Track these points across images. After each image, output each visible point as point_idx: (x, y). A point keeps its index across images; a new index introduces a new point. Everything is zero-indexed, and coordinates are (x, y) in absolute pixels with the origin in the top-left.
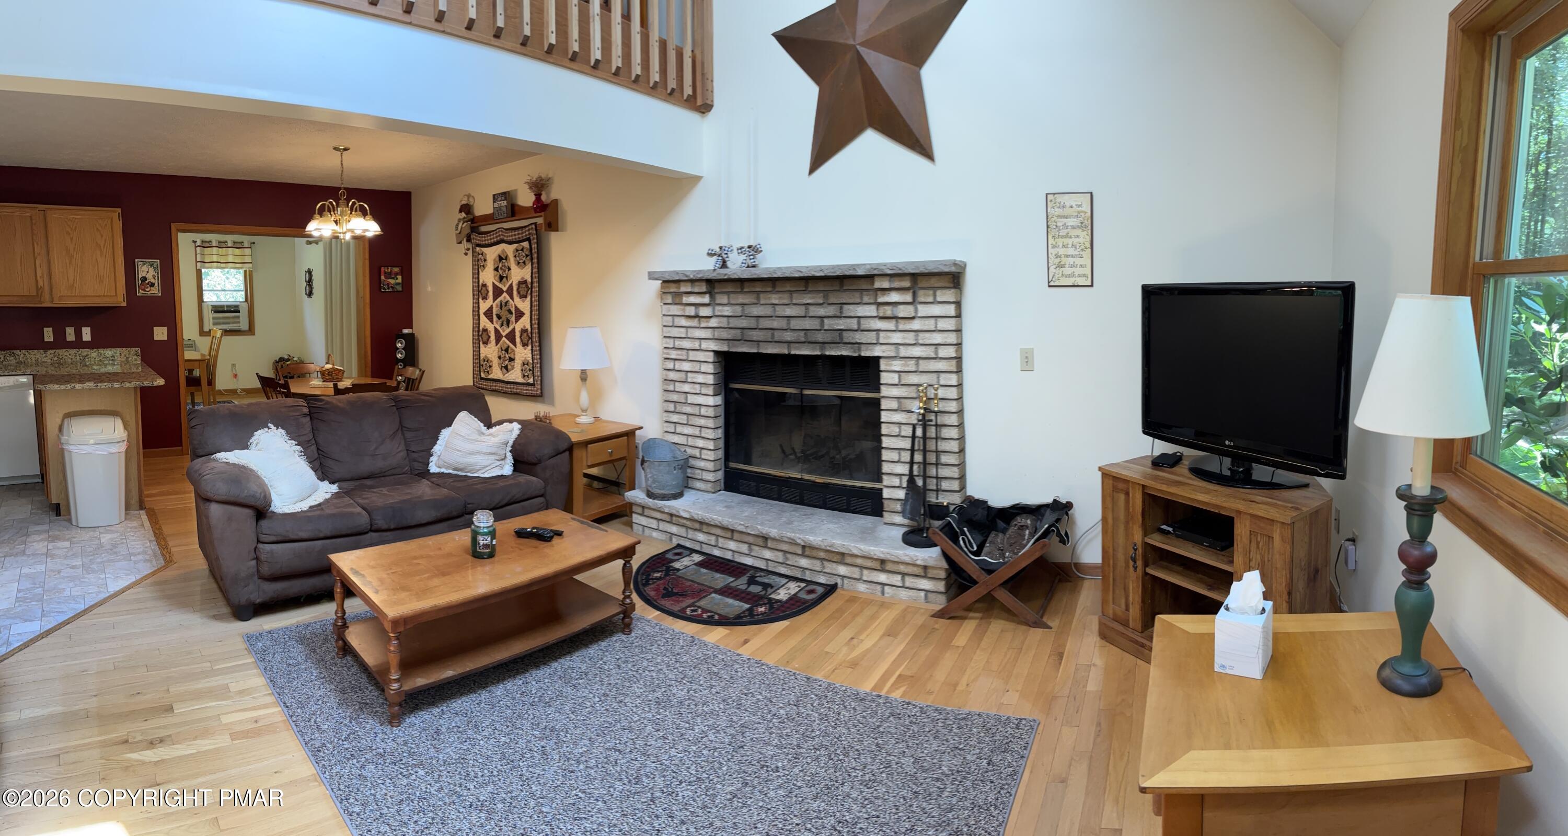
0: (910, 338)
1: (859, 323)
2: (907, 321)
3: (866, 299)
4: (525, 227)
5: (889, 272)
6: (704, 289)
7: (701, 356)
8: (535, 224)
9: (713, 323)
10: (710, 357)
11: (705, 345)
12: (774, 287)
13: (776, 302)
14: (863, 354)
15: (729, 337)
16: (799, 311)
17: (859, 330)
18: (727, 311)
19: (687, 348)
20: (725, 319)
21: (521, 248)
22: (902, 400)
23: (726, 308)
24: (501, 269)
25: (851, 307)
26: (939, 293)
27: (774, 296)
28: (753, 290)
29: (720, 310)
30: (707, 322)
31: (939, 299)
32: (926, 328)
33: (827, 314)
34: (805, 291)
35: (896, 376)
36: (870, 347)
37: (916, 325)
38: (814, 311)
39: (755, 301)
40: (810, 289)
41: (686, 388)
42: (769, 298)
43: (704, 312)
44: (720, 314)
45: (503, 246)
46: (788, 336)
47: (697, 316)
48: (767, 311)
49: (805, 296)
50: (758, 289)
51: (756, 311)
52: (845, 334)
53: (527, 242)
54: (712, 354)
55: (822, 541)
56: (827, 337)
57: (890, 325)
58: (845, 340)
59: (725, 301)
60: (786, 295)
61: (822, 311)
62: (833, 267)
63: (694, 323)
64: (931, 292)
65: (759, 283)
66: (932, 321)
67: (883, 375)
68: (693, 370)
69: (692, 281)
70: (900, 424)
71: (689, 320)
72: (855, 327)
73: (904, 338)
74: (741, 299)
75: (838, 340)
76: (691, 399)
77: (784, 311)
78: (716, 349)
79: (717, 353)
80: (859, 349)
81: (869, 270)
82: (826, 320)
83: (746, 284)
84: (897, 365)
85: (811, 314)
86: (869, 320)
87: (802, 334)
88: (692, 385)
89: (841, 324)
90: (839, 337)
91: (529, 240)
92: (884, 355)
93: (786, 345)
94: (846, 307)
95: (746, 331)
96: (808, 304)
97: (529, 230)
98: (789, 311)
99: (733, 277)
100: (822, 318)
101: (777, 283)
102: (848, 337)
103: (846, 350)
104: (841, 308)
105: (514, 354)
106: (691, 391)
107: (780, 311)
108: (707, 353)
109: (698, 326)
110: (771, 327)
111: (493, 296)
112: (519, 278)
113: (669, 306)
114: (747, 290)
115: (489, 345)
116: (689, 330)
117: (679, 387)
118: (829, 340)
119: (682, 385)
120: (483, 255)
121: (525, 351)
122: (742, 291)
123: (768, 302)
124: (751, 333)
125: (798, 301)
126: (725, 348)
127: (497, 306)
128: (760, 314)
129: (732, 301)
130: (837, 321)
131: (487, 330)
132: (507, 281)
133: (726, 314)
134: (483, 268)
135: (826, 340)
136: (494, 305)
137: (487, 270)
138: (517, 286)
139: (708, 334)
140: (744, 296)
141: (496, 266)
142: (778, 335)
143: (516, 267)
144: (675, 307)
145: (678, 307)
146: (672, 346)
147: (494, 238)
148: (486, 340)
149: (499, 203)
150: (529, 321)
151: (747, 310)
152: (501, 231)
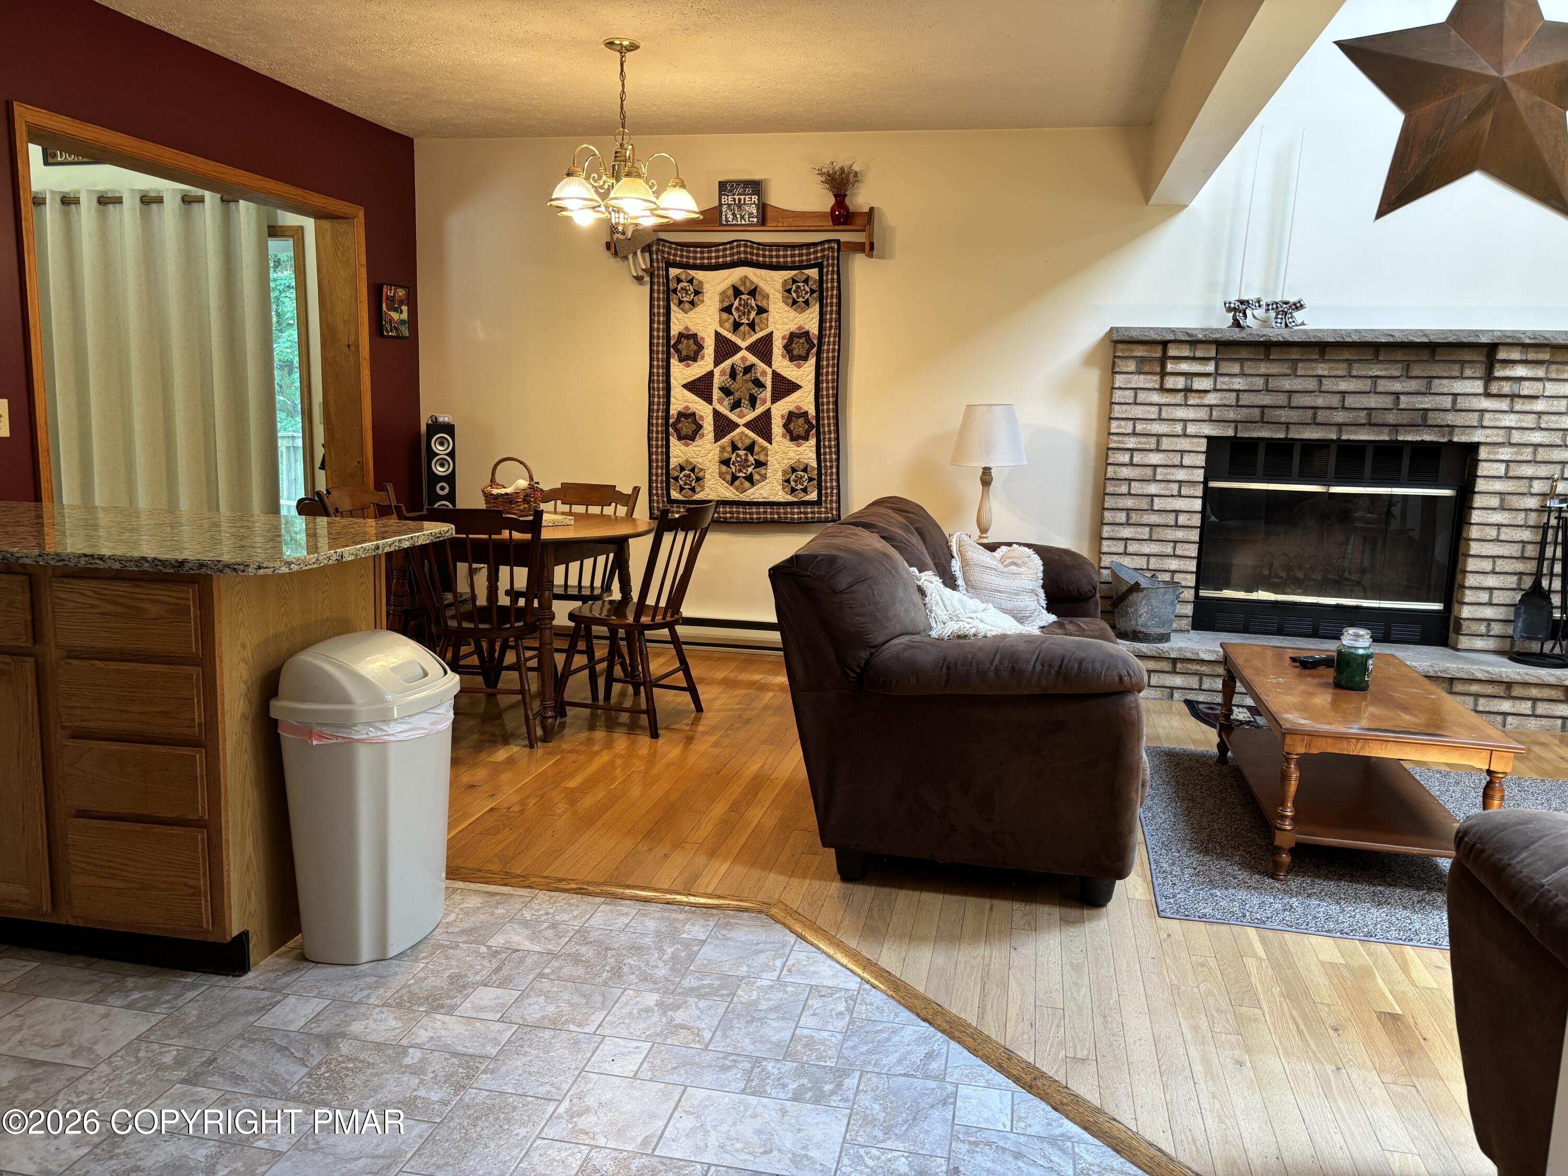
0: (1529, 421)
1: (1454, 402)
2: (1527, 401)
3: (1468, 372)
4: (815, 244)
5: (1528, 341)
7: (1184, 444)
8: (838, 242)
9: (1211, 399)
10: (1202, 445)
11: (1192, 429)
12: (1322, 354)
13: (1326, 373)
14: (1456, 439)
15: (1239, 417)
16: (1366, 385)
17: (1454, 409)
18: (1238, 383)
19: (1160, 432)
20: (1234, 394)
22: (1506, 496)
23: (1236, 380)
25: (1445, 382)
27: (1322, 365)
28: (1286, 357)
29: (1223, 383)
30: (1200, 397)
32: (1553, 409)
33: (1406, 390)
34: (1376, 360)
35: (1501, 466)
36: (1468, 431)
37: (1540, 405)
38: (1383, 385)
39: (1289, 372)
40: (1381, 358)
41: (1153, 489)
42: (1313, 369)
43: (1199, 384)
44: (1224, 387)
45: (745, 269)
46: (1340, 417)
47: (1187, 390)
48: (1311, 384)
49: (1372, 366)
50: (1294, 357)
51: (1288, 384)
52: (1430, 414)
53: (817, 270)
54: (1204, 441)
56: (1405, 418)
57: (1502, 404)
58: (1430, 422)
59: (1236, 368)
60: (1345, 365)
61: (1398, 386)
63: (1180, 398)
64: (1566, 368)
65: (1296, 349)
66: (1564, 402)
67: (1482, 465)
68: (1170, 463)
69: (1194, 343)
70: (1500, 522)
71: (1166, 394)
72: (1449, 406)
73: (1519, 421)
74: (1263, 368)
75: (1420, 422)
76: (1158, 503)
77: (1337, 384)
78: (1214, 433)
79: (1210, 439)
80: (1451, 434)
81: (1499, 338)
82: (1402, 398)
83: (1274, 349)
84: (1505, 454)
85: (1380, 389)
86: (1470, 398)
87: (1362, 414)
88: (1163, 485)
89: (1427, 402)
90: (1423, 418)
91: (820, 266)
92: (1488, 440)
93: (1335, 429)
94: (1436, 381)
95: (1266, 410)
96: (1376, 377)
97: (823, 250)
98: (1343, 386)
100: (1397, 395)
101: (1328, 349)
102: (1433, 418)
103: (1430, 434)
104: (1429, 383)
105: (767, 455)
106: (1162, 492)
107: (1328, 385)
108: (1194, 440)
109: (1183, 403)
110: (1313, 404)
111: (713, 356)
112: (793, 327)
113: (1130, 376)
114: (1275, 357)
115: (698, 442)
116: (1164, 408)
117: (1136, 488)
118: (1404, 422)
119: (1144, 485)
120: (691, 281)
121: (796, 448)
122: (1267, 359)
123: (1310, 373)
124: (1278, 412)
125: (1360, 373)
126: (1230, 433)
127: (723, 373)
128: (1295, 388)
129: (1247, 371)
130: (1420, 398)
131: (694, 414)
132: (754, 331)
133: (1237, 387)
134: (687, 306)
135: (1400, 422)
136: (715, 370)
137: (700, 308)
138: (785, 341)
139: (1202, 414)
140: (1268, 365)
141: (726, 304)
142: (1321, 416)
143: (788, 308)
144: (1142, 377)
145: (1149, 377)
146: (1130, 431)
147: (725, 256)
148: (690, 433)
149: (736, 197)
150: (811, 398)
151: (1273, 383)
152: (746, 246)
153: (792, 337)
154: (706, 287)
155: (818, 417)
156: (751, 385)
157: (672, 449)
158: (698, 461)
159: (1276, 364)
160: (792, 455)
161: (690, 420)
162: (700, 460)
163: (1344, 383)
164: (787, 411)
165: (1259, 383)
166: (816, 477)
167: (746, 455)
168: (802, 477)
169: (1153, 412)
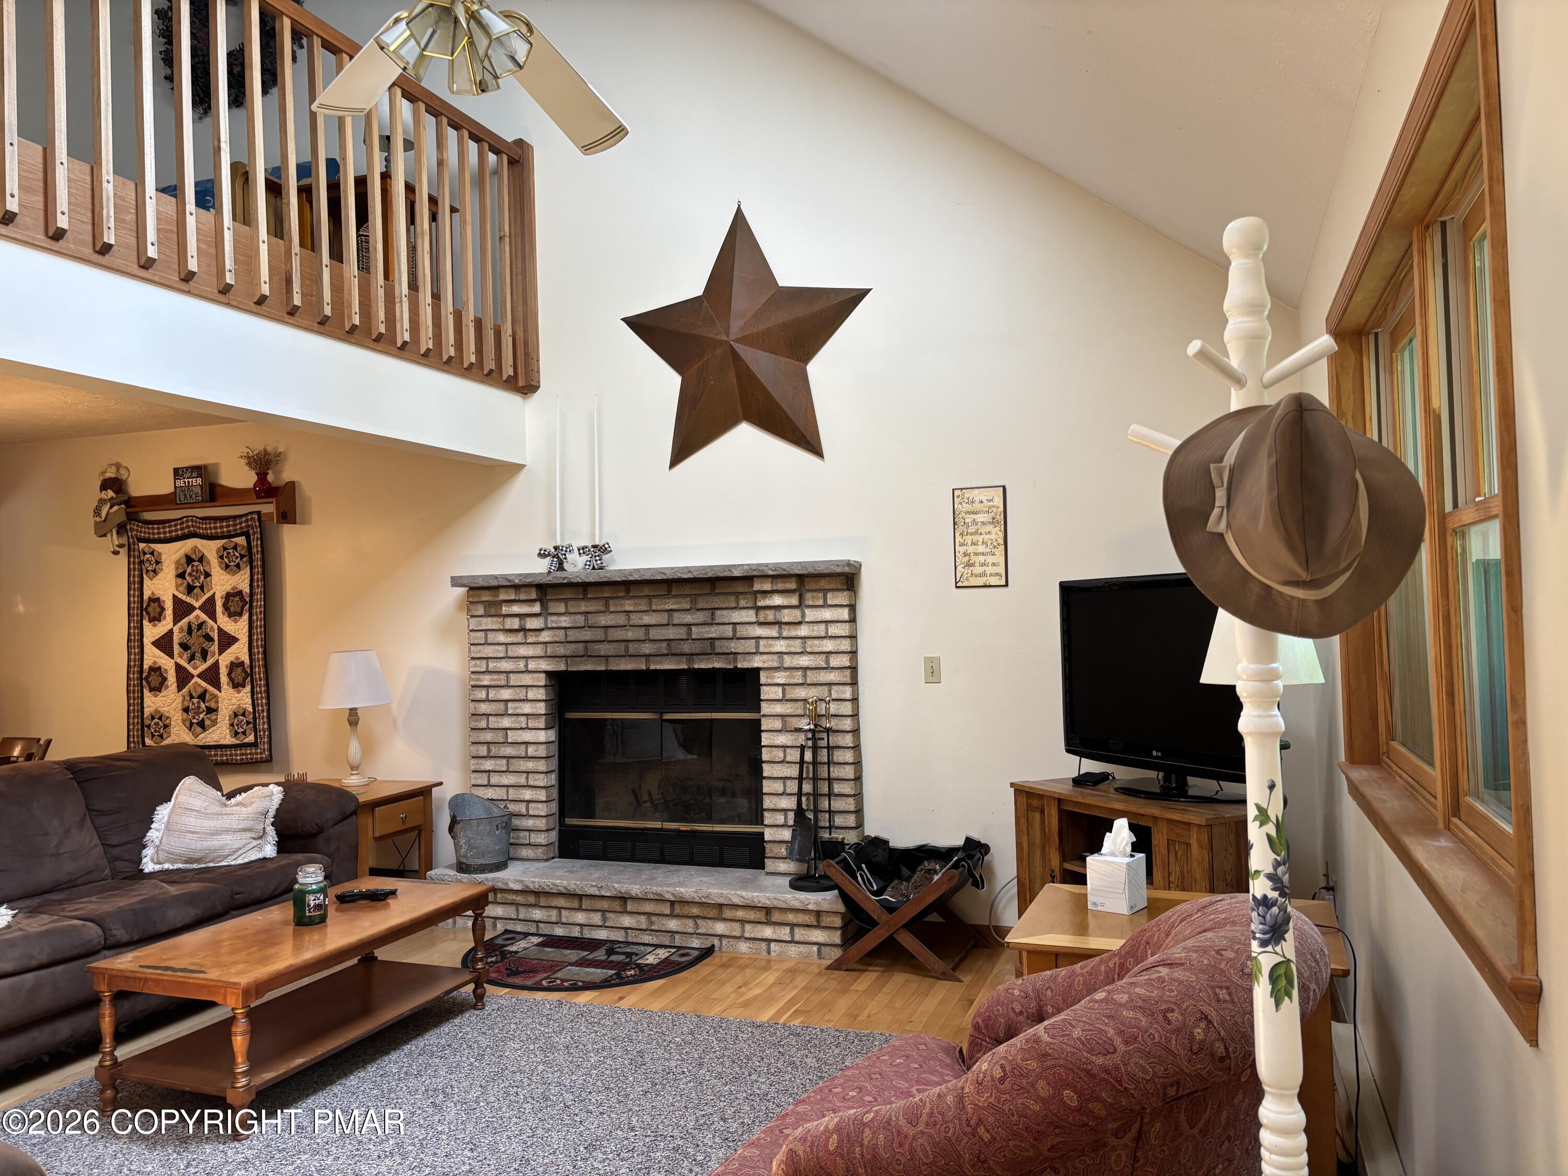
0: (796, 646)
1: (734, 630)
2: (792, 627)
3: (743, 603)
4: (241, 516)
5: (771, 573)
6: (534, 596)
7: (527, 679)
8: (259, 513)
9: (545, 636)
10: (542, 680)
11: (532, 665)
12: (628, 591)
13: (632, 609)
14: (739, 666)
15: (568, 653)
16: (662, 618)
17: (734, 638)
18: (565, 621)
19: (508, 670)
20: (563, 631)
21: (232, 545)
22: (787, 718)
23: (563, 618)
24: (190, 575)
25: (725, 612)
26: (829, 595)
27: (627, 602)
28: (600, 595)
29: (552, 621)
30: (536, 636)
31: (829, 602)
32: (815, 634)
33: (695, 621)
34: (668, 595)
35: (780, 690)
36: (748, 657)
37: (803, 631)
38: (678, 618)
39: (603, 609)
40: (673, 593)
41: (506, 722)
42: (622, 605)
43: (532, 624)
44: (554, 625)
45: (195, 540)
46: (647, 648)
47: (523, 630)
48: (621, 619)
49: (667, 601)
50: (606, 595)
51: (604, 620)
52: (717, 643)
53: (244, 538)
54: (543, 676)
55: (696, 892)
56: (696, 647)
57: (773, 632)
58: (718, 650)
59: (561, 608)
60: (644, 601)
61: (688, 618)
62: (704, 568)
63: (519, 637)
64: (821, 595)
65: (607, 588)
66: (823, 626)
67: (764, 689)
68: (517, 698)
69: (516, 587)
70: (784, 747)
71: (510, 634)
72: (730, 634)
73: (788, 646)
74: (583, 607)
75: (709, 651)
76: (512, 736)
77: (642, 619)
78: (549, 668)
79: (549, 674)
80: (735, 660)
81: (747, 571)
82: (693, 628)
83: (590, 589)
84: (780, 678)
85: (676, 621)
86: (747, 626)
87: (664, 645)
88: (513, 718)
89: (713, 632)
90: (710, 647)
91: (247, 535)
92: (766, 665)
93: (643, 659)
94: (718, 612)
95: (589, 645)
96: (671, 610)
97: (247, 521)
98: (647, 619)
99: (575, 581)
100: (689, 626)
101: (632, 587)
102: (720, 646)
103: (719, 662)
104: (713, 614)
105: (217, 702)
106: (513, 726)
107: (635, 619)
108: (536, 675)
109: (523, 641)
110: (625, 638)
111: (172, 616)
112: (228, 588)
113: (480, 619)
114: (592, 596)
115: (164, 693)
116: (509, 647)
117: (494, 722)
118: (697, 651)
119: (499, 719)
120: (152, 553)
121: (237, 695)
122: (585, 598)
123: (619, 609)
124: (597, 646)
125: (659, 608)
126: (562, 667)
127: (181, 630)
128: (609, 623)
129: (571, 610)
130: (707, 628)
131: (160, 668)
132: (203, 592)
133: (564, 625)
134: (151, 574)
135: (694, 651)
136: (175, 628)
137: (160, 575)
138: (224, 600)
139: (538, 651)
140: (587, 603)
141: (180, 571)
142: (633, 648)
143: (223, 572)
144: (489, 619)
145: (495, 619)
146: (484, 670)
147: (176, 530)
148: (157, 685)
149: (186, 480)
150: (246, 649)
151: (593, 620)
152: (192, 521)
153: (228, 596)
154: (164, 558)
155: (251, 666)
156: (202, 639)
157: (145, 699)
158: (164, 710)
159: (593, 602)
160: (234, 701)
161: (157, 673)
162: (166, 709)
163: (647, 617)
164: (229, 661)
165: (580, 620)
166: (252, 721)
167: (199, 703)
168: (242, 721)
169: (500, 651)
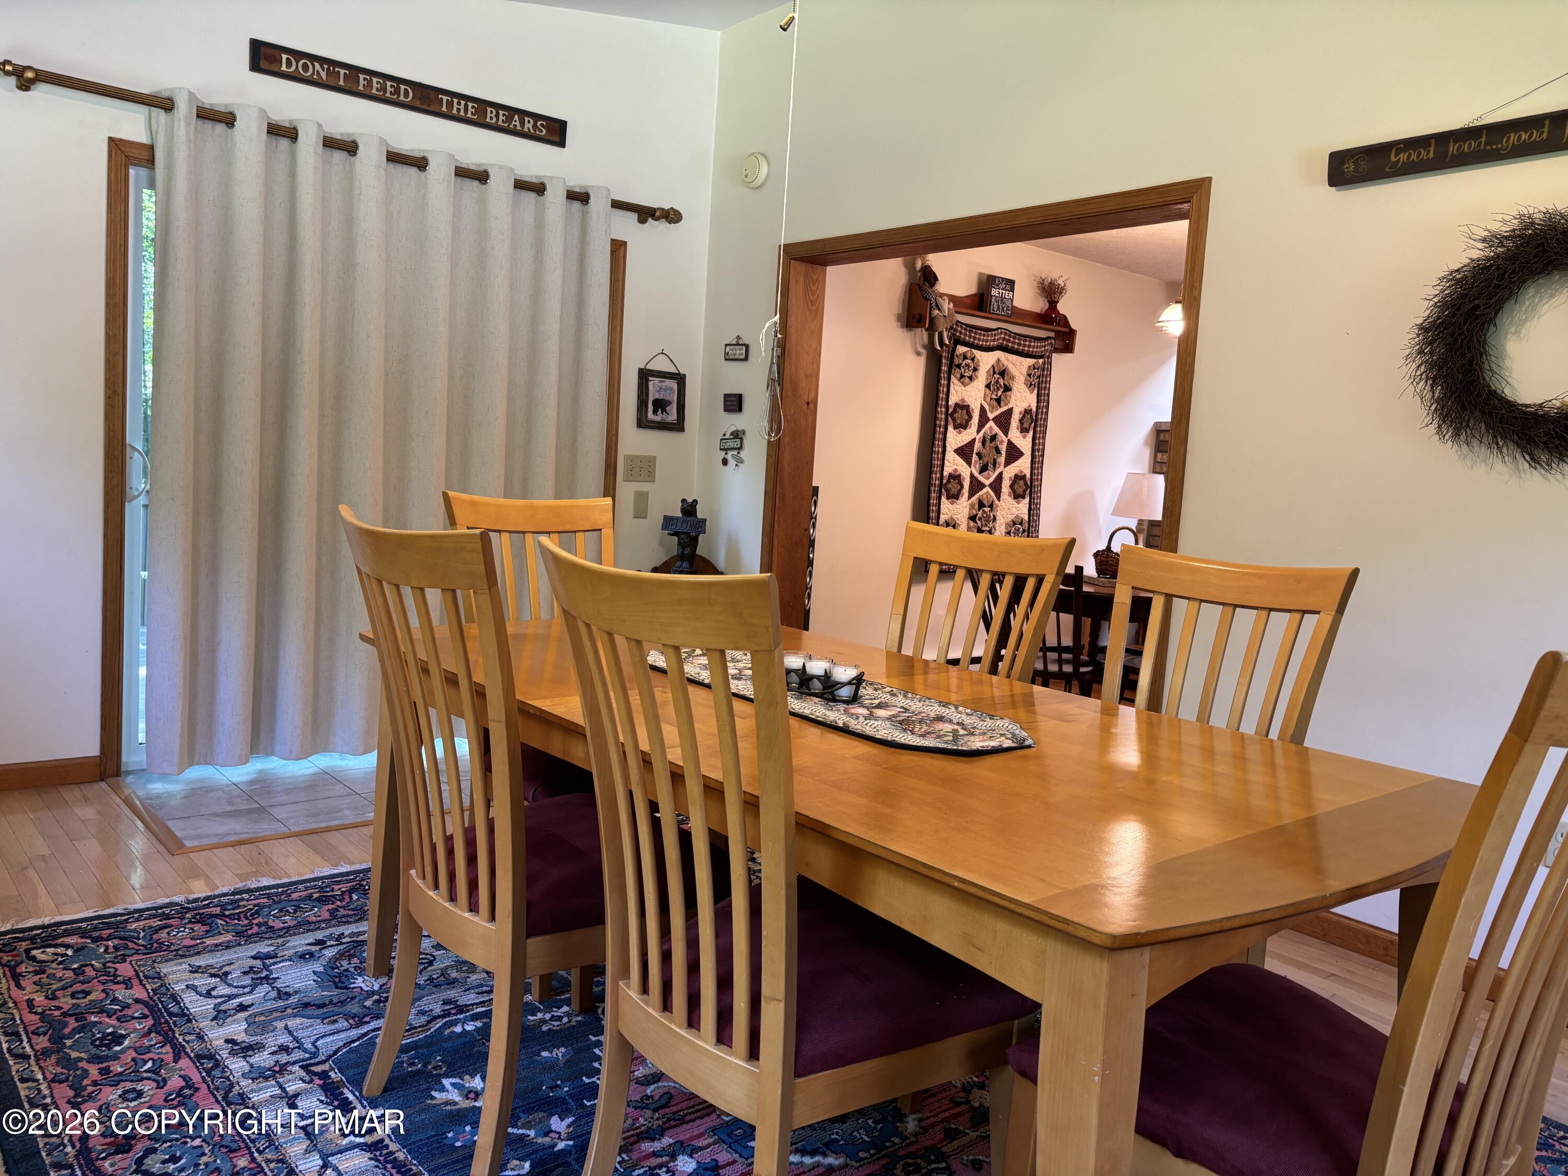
4: (1044, 340)
8: (1052, 339)
21: (1038, 365)
24: (994, 386)
45: (1003, 353)
91: (1043, 358)
105: (997, 511)
111: (977, 425)
112: (1026, 405)
115: (959, 500)
120: (973, 359)
121: (1017, 505)
127: (979, 440)
131: (958, 475)
132: (999, 405)
134: (966, 380)
136: (977, 438)
137: (975, 383)
141: (989, 381)
143: (1026, 389)
147: (994, 341)
148: (955, 493)
149: (1001, 291)
150: (1028, 464)
152: (1005, 334)
153: (1023, 413)
154: (980, 365)
155: (1032, 480)
156: (994, 451)
160: (1014, 510)
161: (955, 481)
162: (959, 516)
164: (1013, 474)
166: (1026, 529)
167: (989, 511)
168: (1019, 529)
